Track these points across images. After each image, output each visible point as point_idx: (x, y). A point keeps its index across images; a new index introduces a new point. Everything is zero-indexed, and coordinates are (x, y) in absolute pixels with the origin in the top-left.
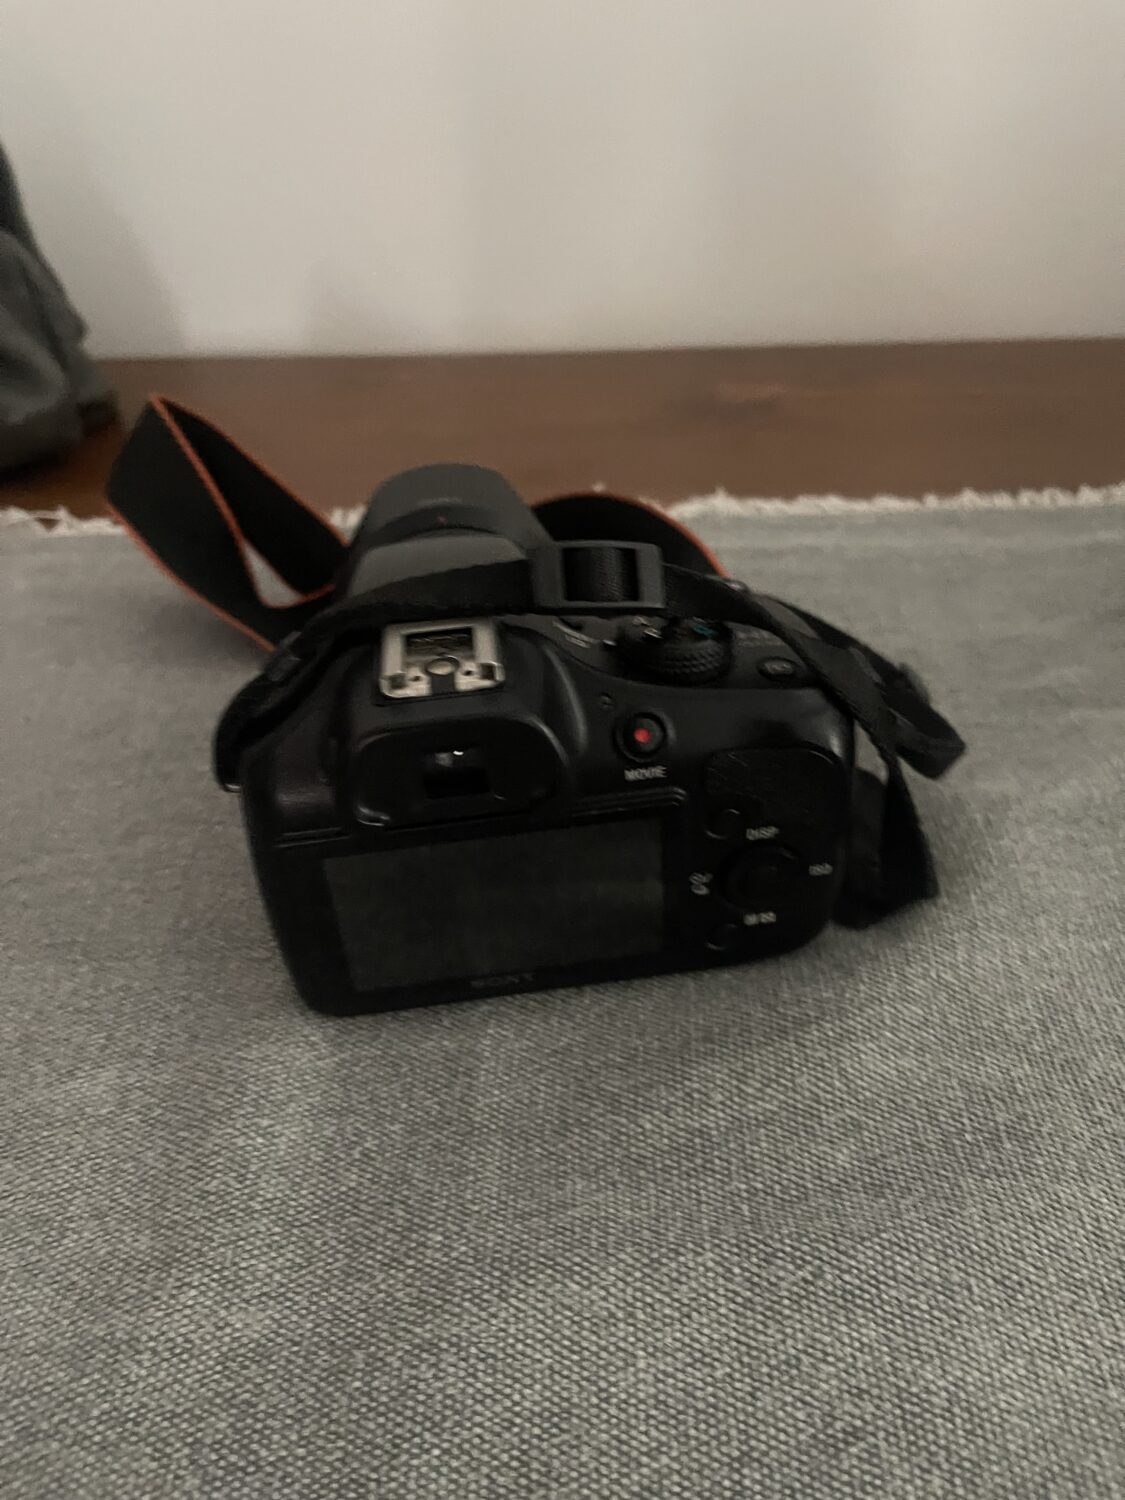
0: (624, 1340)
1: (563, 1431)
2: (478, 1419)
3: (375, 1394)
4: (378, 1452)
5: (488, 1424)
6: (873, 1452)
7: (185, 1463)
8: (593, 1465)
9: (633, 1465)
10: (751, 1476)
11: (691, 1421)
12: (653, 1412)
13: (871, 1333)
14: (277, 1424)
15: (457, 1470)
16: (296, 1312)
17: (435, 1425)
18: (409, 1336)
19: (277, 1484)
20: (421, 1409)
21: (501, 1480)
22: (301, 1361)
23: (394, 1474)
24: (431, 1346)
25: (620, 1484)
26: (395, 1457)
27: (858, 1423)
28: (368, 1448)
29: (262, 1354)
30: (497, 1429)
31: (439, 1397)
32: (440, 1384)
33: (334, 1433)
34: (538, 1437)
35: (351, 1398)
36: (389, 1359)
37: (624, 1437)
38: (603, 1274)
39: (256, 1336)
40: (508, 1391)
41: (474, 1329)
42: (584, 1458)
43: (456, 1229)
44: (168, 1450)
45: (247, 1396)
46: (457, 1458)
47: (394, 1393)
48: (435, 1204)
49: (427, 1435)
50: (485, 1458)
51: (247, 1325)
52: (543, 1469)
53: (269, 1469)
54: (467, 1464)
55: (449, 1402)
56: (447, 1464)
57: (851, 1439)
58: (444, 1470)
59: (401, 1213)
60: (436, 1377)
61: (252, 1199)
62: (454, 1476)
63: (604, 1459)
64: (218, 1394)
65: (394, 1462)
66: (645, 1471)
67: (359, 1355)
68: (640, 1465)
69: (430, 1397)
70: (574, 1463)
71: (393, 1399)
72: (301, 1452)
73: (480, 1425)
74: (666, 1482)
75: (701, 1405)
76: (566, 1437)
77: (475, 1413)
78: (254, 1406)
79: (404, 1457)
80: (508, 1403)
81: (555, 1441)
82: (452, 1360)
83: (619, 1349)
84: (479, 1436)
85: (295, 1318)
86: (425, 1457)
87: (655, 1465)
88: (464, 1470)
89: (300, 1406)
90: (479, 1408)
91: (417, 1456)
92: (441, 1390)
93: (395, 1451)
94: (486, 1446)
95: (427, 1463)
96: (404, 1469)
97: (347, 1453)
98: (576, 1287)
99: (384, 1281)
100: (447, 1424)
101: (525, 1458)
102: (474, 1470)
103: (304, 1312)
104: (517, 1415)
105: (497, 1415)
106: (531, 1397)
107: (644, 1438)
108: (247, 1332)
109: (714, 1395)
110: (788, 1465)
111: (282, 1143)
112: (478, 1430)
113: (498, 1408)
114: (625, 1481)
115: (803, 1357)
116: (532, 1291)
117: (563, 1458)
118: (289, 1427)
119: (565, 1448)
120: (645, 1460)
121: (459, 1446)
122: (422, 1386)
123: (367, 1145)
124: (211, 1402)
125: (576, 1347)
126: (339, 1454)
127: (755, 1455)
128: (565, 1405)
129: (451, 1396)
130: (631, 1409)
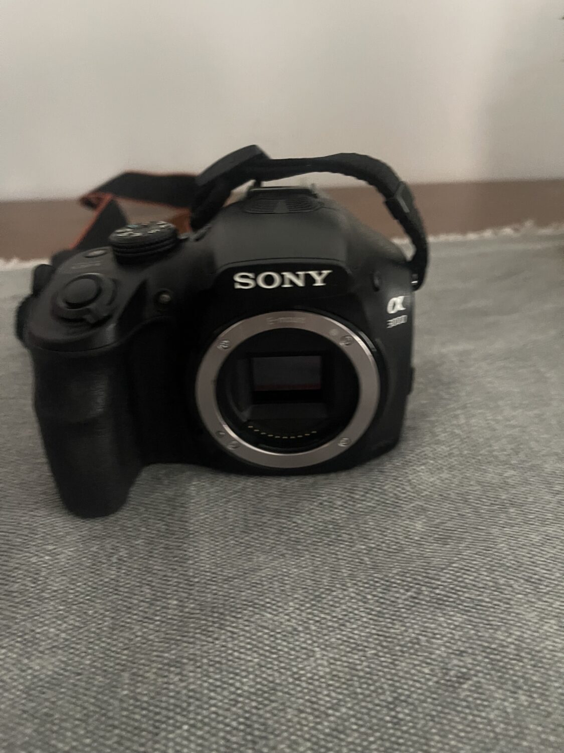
0: (304, 642)
1: (273, 701)
2: (213, 702)
3: (139, 697)
4: (144, 733)
5: (220, 704)
6: (478, 686)
8: (296, 719)
9: (323, 716)
10: (403, 712)
11: (357, 684)
12: (331, 682)
13: (459, 619)
14: (68, 725)
15: (201, 737)
16: (77, 655)
17: (184, 709)
18: (160, 659)
20: (172, 701)
21: (234, 739)
22: (83, 684)
23: (157, 746)
24: (177, 663)
25: (316, 729)
26: (157, 734)
27: (464, 670)
28: (136, 732)
29: (54, 683)
30: (227, 706)
31: (184, 692)
32: (184, 684)
33: (110, 726)
34: (256, 708)
35: (121, 701)
36: (148, 675)
37: (314, 699)
38: (286, 607)
39: (50, 673)
41: (205, 648)
42: (289, 717)
43: (185, 595)
45: (45, 710)
46: (200, 729)
47: (152, 694)
48: (170, 583)
49: (179, 718)
50: (221, 726)
51: (43, 667)
52: (262, 728)
54: (208, 732)
55: (191, 694)
56: (194, 734)
57: (462, 680)
58: (193, 738)
59: (148, 591)
60: (181, 680)
61: (43, 591)
62: (200, 741)
63: (303, 715)
64: (24, 712)
65: (157, 738)
66: (332, 719)
67: (126, 675)
68: (328, 715)
69: (178, 693)
70: (283, 720)
71: (153, 698)
72: (88, 741)
73: (214, 705)
74: (347, 724)
75: (361, 674)
76: (274, 705)
77: (211, 698)
78: (52, 715)
79: (163, 734)
80: (233, 689)
81: (268, 708)
82: (191, 668)
83: (302, 648)
84: (214, 713)
85: (77, 659)
86: (178, 731)
87: (338, 714)
88: (207, 736)
89: (85, 712)
90: (212, 694)
91: (172, 732)
92: (185, 688)
93: (156, 731)
94: (221, 718)
98: (269, 616)
99: (140, 630)
100: (192, 708)
101: (248, 722)
102: (214, 735)
103: (83, 654)
104: (240, 695)
105: (225, 697)
106: (247, 684)
107: (327, 699)
108: (44, 671)
109: (369, 667)
110: (424, 701)
111: (62, 559)
112: (213, 709)
113: (226, 693)
114: (319, 727)
115: (420, 637)
116: (240, 621)
117: (275, 718)
118: (77, 726)
119: (275, 712)
120: (330, 712)
121: (201, 721)
122: (172, 687)
123: (121, 554)
124: (19, 717)
125: (273, 649)
126: (115, 739)
127: (403, 698)
128: (271, 685)
129: (193, 690)
130: (316, 683)
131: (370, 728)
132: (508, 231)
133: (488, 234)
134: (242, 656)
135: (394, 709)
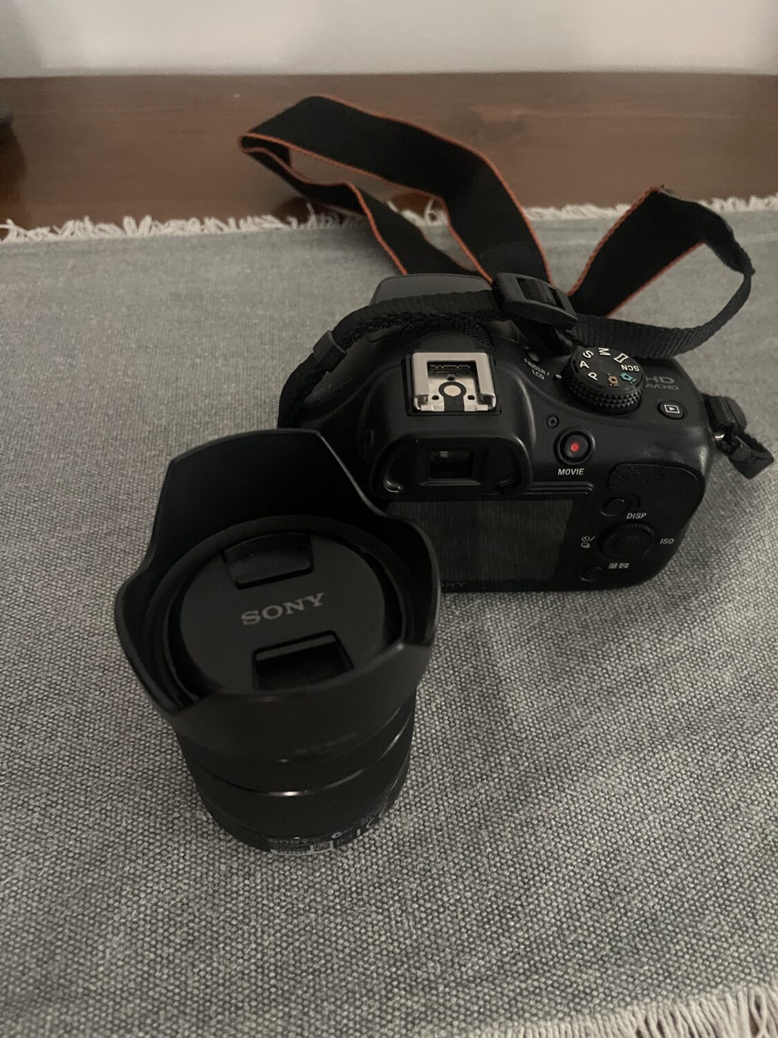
0: (636, 805)
1: (618, 861)
2: (568, 861)
3: (502, 855)
4: (516, 888)
5: (575, 863)
7: (399, 912)
8: (642, 878)
9: (664, 875)
10: (731, 873)
11: (688, 846)
12: (665, 844)
16: (431, 812)
17: (546, 868)
19: (460, 916)
20: (534, 860)
24: (527, 823)
25: (660, 887)
26: (529, 889)
28: (509, 886)
30: (581, 865)
31: (542, 852)
33: (485, 880)
34: (606, 867)
37: (653, 860)
38: (615, 769)
42: (636, 875)
44: (386, 906)
46: (564, 885)
47: (514, 853)
50: (580, 883)
52: (615, 885)
53: (452, 908)
54: (570, 888)
55: (549, 854)
56: (559, 890)
58: (559, 893)
63: (647, 874)
65: (528, 893)
66: (672, 877)
67: (483, 832)
68: (668, 875)
69: (537, 852)
70: (631, 879)
71: (515, 856)
72: (468, 894)
73: (571, 864)
74: (685, 882)
75: (691, 837)
76: (621, 864)
77: (566, 858)
78: (429, 871)
79: (533, 889)
81: (616, 867)
83: (635, 811)
85: (432, 815)
86: (545, 887)
87: (676, 874)
89: (458, 867)
90: (567, 854)
91: (540, 888)
92: (543, 848)
93: (526, 886)
94: (578, 876)
95: (548, 890)
96: (535, 896)
97: (497, 892)
98: (602, 779)
99: (481, 787)
100: (552, 867)
101: (602, 880)
102: (575, 891)
103: (436, 811)
104: (590, 856)
105: (578, 857)
106: (594, 845)
107: (665, 859)
108: (406, 827)
109: (697, 830)
110: (748, 863)
112: (571, 868)
113: (578, 854)
114: (663, 885)
115: (739, 803)
116: (578, 784)
117: (624, 876)
118: (455, 880)
119: (623, 871)
120: (669, 871)
121: (563, 878)
122: (530, 847)
124: (400, 872)
125: (611, 813)
126: (492, 893)
127: (729, 860)
128: (615, 846)
129: (550, 850)
130: (653, 844)
131: (705, 886)
134: (585, 819)
135: (723, 870)
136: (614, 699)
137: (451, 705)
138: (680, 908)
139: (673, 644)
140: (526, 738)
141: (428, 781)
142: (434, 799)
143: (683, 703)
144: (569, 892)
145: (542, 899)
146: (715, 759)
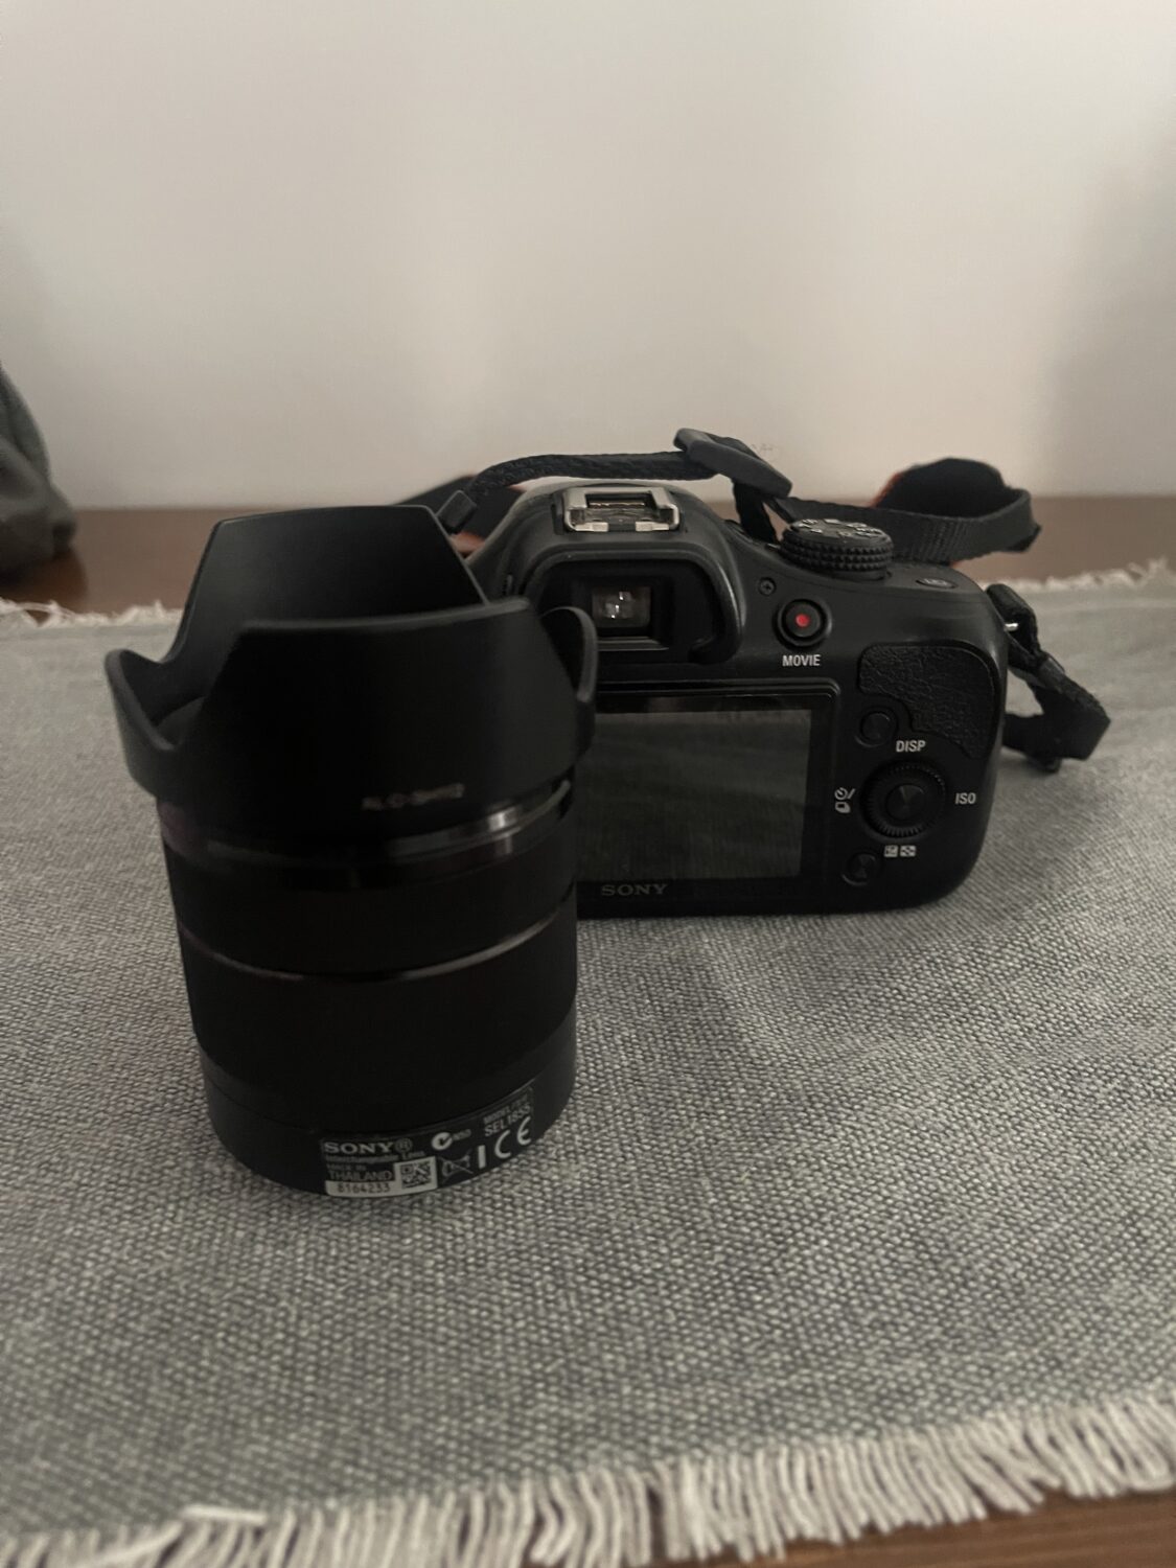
0: (967, 1144)
1: (944, 1214)
2: (854, 1212)
3: (736, 1205)
4: (763, 1250)
5: (867, 1215)
7: (551, 1288)
8: (988, 1235)
9: (1028, 1232)
10: (1147, 1228)
11: (1066, 1196)
12: (1025, 1194)
14: (639, 1242)
15: (852, 1255)
16: (612, 1160)
17: (814, 1220)
18: (750, 1161)
19: (663, 1293)
20: (792, 1210)
21: (902, 1258)
22: (639, 1193)
23: (789, 1265)
24: (778, 1165)
25: (1023, 1247)
26: (786, 1251)
28: (750, 1248)
29: (592, 1194)
30: (877, 1218)
31: (807, 1199)
32: (803, 1190)
33: (707, 1241)
34: (922, 1221)
35: (712, 1211)
36: (738, 1180)
37: (1007, 1213)
38: (925, 1097)
40: (874, 1189)
41: (817, 1148)
42: (977, 1232)
44: (527, 1280)
45: (594, 1225)
46: (849, 1245)
47: (758, 1202)
49: (809, 1230)
50: (877, 1242)
52: (941, 1244)
53: (649, 1281)
54: (861, 1249)
55: (819, 1202)
56: (840, 1252)
58: (840, 1256)
60: (796, 1186)
62: (852, 1260)
63: (998, 1231)
65: (785, 1256)
66: (1043, 1235)
68: (1035, 1232)
70: (969, 1236)
71: (760, 1207)
72: (677, 1261)
76: (949, 1218)
77: (850, 1208)
78: (606, 1231)
79: (794, 1250)
80: (879, 1198)
81: (943, 1222)
82: (806, 1172)
83: (965, 1152)
84: (862, 1225)
86: (815, 1247)
87: (1049, 1230)
89: (658, 1225)
90: (851, 1203)
91: (806, 1248)
92: (806, 1194)
93: (781, 1247)
94: (874, 1233)
95: (821, 1252)
96: (798, 1259)
97: (729, 1256)
98: (903, 1108)
100: (825, 1219)
101: (917, 1238)
102: (870, 1253)
103: (621, 1159)
104: (892, 1206)
105: (871, 1207)
106: (899, 1193)
107: (1027, 1212)
112: (859, 1221)
113: (870, 1202)
114: (1027, 1244)
116: (861, 1114)
117: (956, 1233)
118: (654, 1243)
119: (953, 1226)
120: (1037, 1227)
121: (846, 1235)
124: (555, 1236)
126: (719, 1258)
127: (1142, 1212)
128: (935, 1195)
129: (820, 1197)
130: (1002, 1194)
131: (1105, 1247)
132: (1121, 577)
133: (1085, 581)
134: (879, 1159)
135: (1133, 1224)
136: (914, 1024)
137: (647, 1038)
138: (1063, 1276)
139: (1001, 958)
140: (771, 1065)
141: (608, 1125)
142: (617, 1145)
143: (1030, 1029)
144: (860, 1254)
145: (810, 1262)
146: (1093, 1087)
